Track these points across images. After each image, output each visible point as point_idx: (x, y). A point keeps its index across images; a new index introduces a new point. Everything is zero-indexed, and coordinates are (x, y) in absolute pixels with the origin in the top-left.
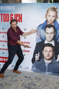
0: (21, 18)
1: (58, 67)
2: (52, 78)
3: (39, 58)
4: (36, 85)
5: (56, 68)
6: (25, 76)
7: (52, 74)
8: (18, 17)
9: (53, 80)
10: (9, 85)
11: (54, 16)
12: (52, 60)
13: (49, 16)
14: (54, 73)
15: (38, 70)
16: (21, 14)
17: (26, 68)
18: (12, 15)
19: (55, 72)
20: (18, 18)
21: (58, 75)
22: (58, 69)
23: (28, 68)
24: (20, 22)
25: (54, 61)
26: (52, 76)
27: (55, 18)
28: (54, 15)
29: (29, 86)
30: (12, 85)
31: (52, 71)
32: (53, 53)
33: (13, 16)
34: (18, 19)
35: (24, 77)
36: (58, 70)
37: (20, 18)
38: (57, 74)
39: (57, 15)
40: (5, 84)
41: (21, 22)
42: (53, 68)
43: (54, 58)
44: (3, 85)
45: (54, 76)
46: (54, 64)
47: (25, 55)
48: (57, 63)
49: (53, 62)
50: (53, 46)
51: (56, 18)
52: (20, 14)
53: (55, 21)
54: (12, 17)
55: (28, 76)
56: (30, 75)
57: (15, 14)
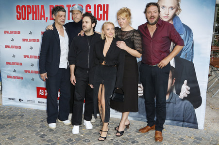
0: (106, 12)
1: (182, 110)
2: (171, 130)
3: (142, 92)
4: (138, 142)
5: (179, 111)
7: (170, 124)
8: (101, 10)
9: (172, 134)
10: (86, 142)
11: (172, 8)
12: (171, 96)
13: (163, 7)
14: (175, 122)
15: (143, 116)
16: (108, 5)
18: (89, 6)
19: (176, 118)
20: (101, 12)
21: (183, 126)
22: (182, 113)
25: (174, 97)
26: (171, 128)
27: (174, 10)
28: (173, 6)
29: (123, 144)
30: (91, 141)
31: (172, 118)
32: (173, 82)
33: (90, 8)
34: (101, 15)
36: (182, 115)
37: (104, 12)
38: (182, 123)
39: (178, 5)
40: (77, 139)
42: (173, 112)
43: (175, 92)
44: (72, 140)
45: (176, 127)
46: (175, 103)
48: (181, 102)
49: (173, 100)
50: (173, 67)
51: (177, 11)
52: (104, 5)
53: (175, 16)
54: (89, 10)
57: (95, 5)
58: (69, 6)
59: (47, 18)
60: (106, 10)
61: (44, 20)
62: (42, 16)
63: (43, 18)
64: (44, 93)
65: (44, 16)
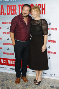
0: (44, 9)
6: (51, 85)
8: (40, 7)
16: (45, 4)
17: (51, 75)
23: (54, 74)
24: (42, 14)
35: (50, 87)
37: (42, 9)
41: (45, 14)
47: (49, 58)
52: (42, 4)
55: (55, 86)
56: (58, 85)
57: (36, 5)
58: (19, 6)
59: (5, 14)
60: (43, 8)
61: (4, 15)
62: (2, 13)
63: (3, 14)
64: (4, 61)
65: (3, 12)
